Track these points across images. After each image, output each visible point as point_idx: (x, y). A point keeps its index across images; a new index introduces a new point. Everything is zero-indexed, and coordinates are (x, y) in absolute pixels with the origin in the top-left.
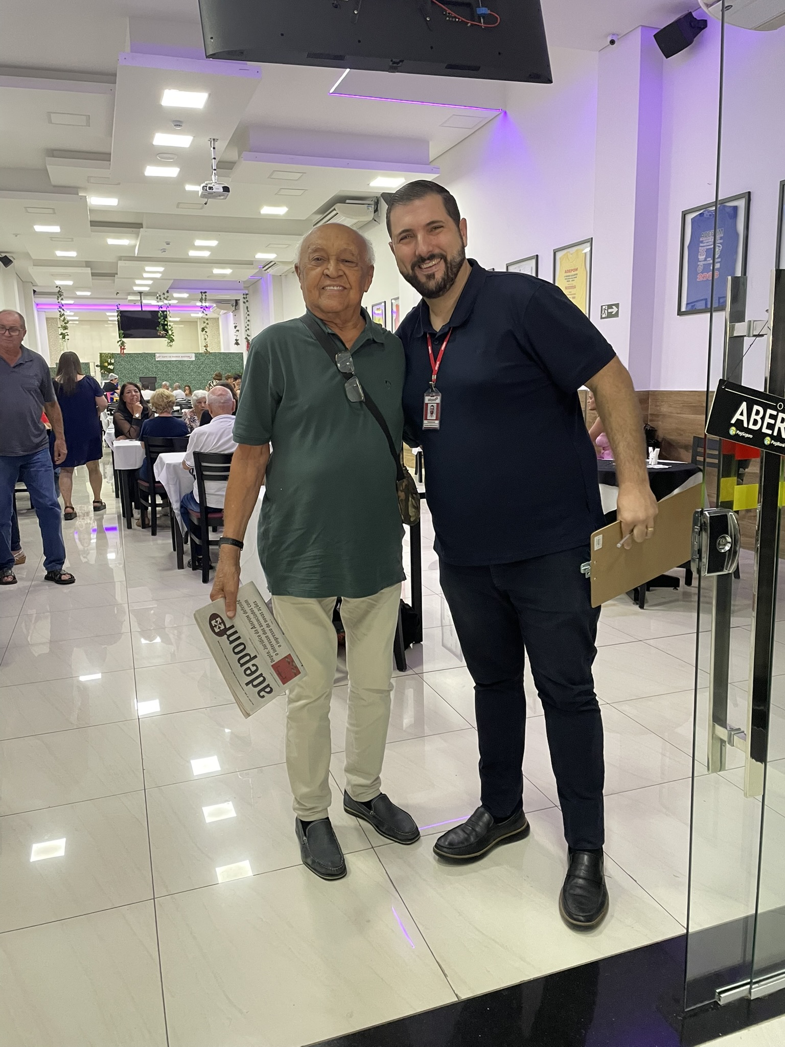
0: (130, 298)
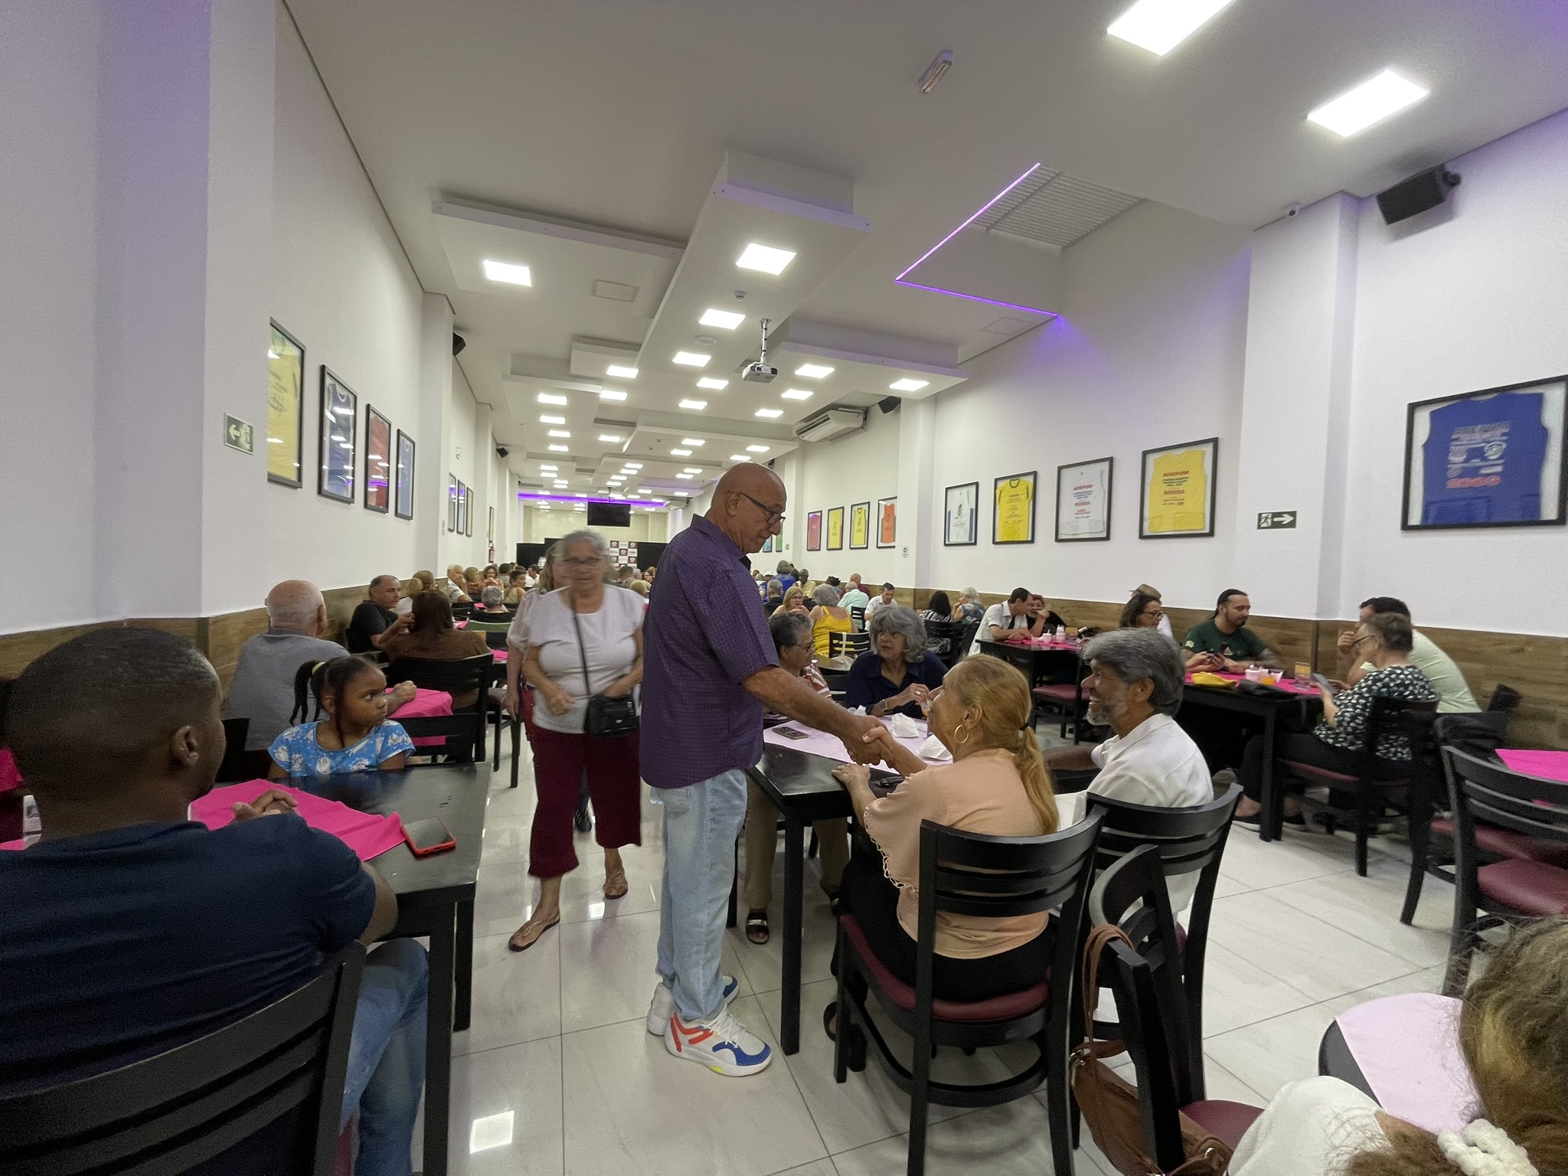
0: (600, 492)
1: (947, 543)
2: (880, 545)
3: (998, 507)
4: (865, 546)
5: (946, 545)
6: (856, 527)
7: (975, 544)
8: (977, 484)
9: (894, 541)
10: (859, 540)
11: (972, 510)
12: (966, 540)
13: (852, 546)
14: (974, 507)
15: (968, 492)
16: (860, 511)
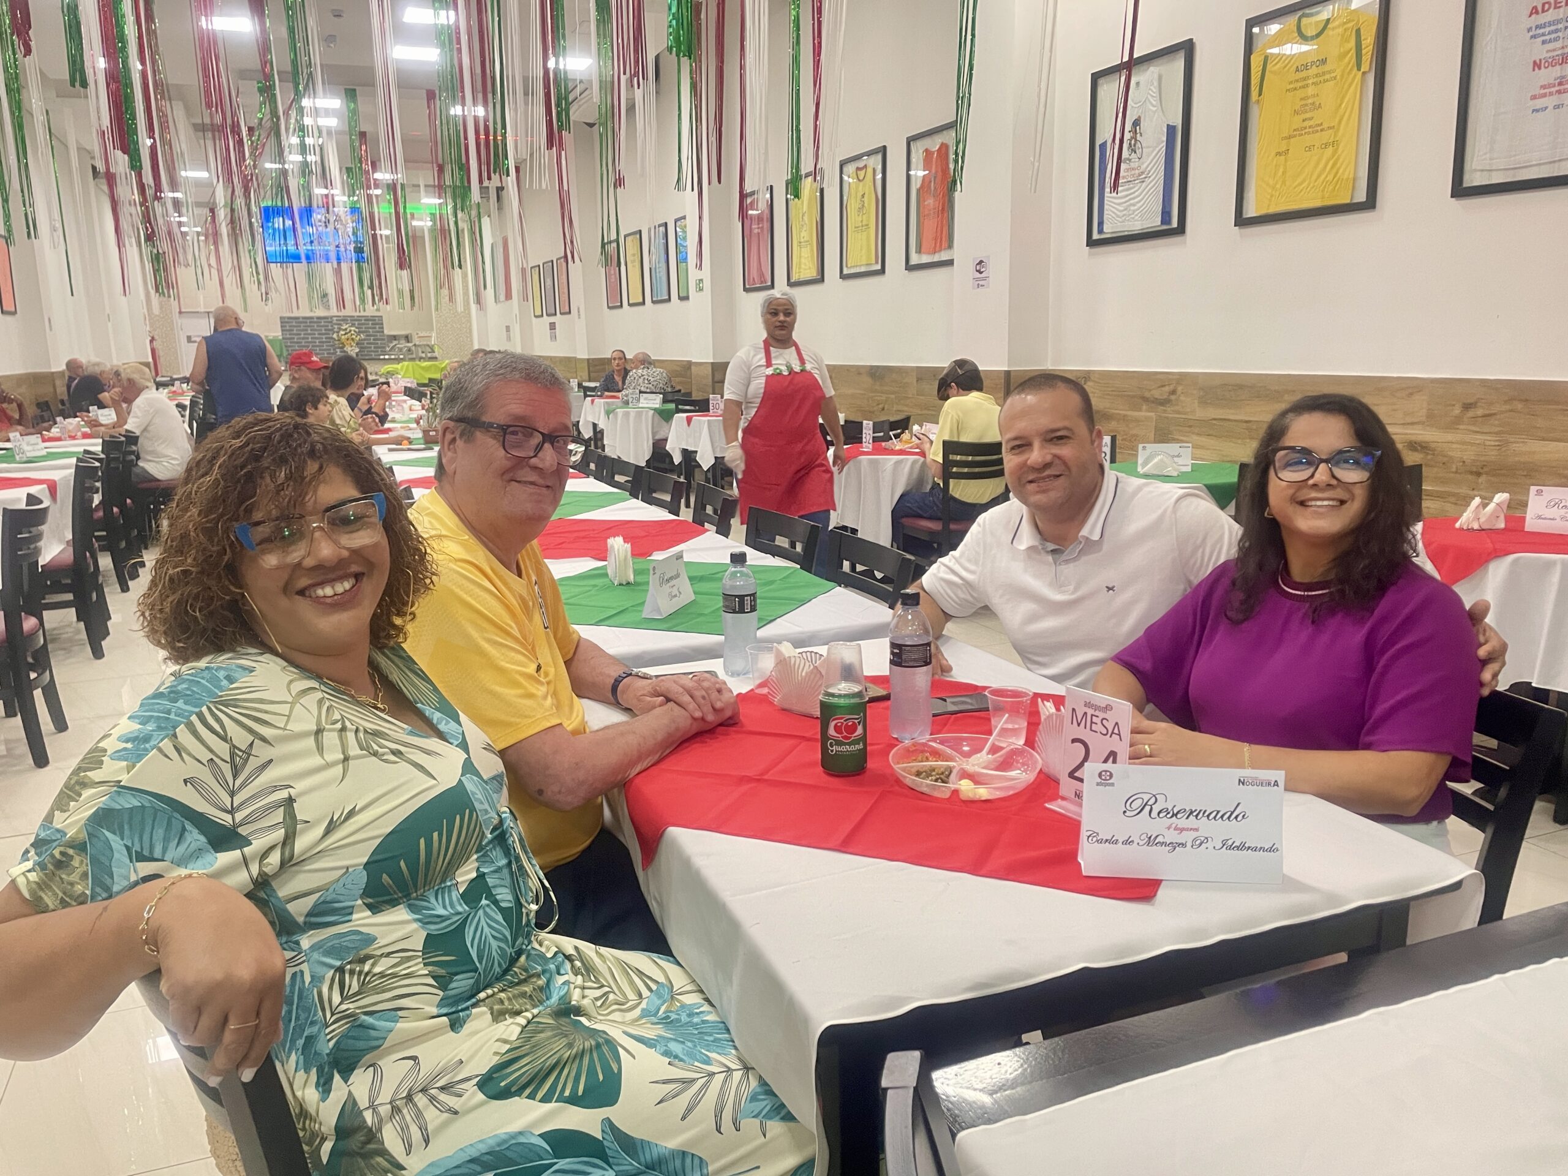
1: (1096, 236)
2: (915, 259)
3: (1254, 111)
4: (879, 267)
5: (1091, 243)
6: (853, 218)
7: (1181, 230)
8: (1188, 48)
9: (950, 246)
10: (861, 255)
11: (1171, 129)
12: (1154, 222)
13: (845, 271)
14: (1178, 122)
15: (1160, 78)
16: (861, 174)
